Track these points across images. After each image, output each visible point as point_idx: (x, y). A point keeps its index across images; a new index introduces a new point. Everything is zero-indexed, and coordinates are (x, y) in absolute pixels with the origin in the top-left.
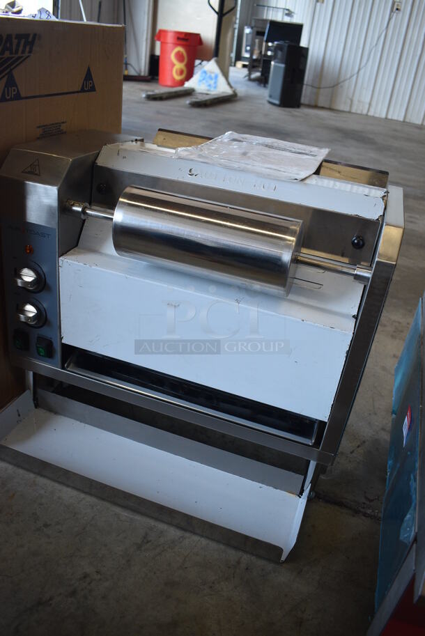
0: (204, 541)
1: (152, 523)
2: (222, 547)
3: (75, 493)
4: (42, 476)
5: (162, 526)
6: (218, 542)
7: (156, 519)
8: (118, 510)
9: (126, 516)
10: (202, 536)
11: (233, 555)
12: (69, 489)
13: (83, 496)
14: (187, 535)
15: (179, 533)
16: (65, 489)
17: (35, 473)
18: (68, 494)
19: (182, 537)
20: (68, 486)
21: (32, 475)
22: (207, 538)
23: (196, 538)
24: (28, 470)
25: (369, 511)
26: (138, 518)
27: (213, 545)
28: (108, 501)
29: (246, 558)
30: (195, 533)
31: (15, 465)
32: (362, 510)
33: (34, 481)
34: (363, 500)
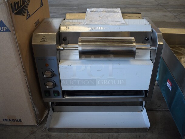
0: (125, 134)
1: (108, 134)
2: (130, 133)
3: (82, 134)
4: (69, 132)
5: (111, 134)
6: (128, 132)
7: (109, 132)
8: (97, 134)
10: (123, 132)
12: (79, 133)
13: (84, 134)
14: (119, 133)
16: (78, 134)
17: (66, 132)
18: (80, 135)
20: (78, 132)
21: (66, 133)
22: (125, 132)
24: (64, 132)
25: (160, 110)
26: (103, 134)
27: (127, 134)
28: (93, 132)
29: (138, 134)
30: (121, 132)
31: (59, 132)
32: (158, 110)
33: (68, 135)
34: (157, 107)
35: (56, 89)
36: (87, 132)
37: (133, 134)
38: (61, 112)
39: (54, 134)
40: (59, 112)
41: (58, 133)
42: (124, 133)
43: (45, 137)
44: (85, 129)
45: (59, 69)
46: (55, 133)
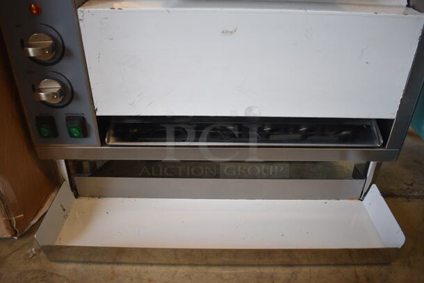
0: (316, 270)
1: (257, 270)
3: (163, 269)
4: (118, 263)
5: (268, 270)
6: (327, 265)
7: (259, 265)
8: (216, 270)
9: (229, 274)
10: (310, 265)
11: (348, 271)
12: (155, 268)
13: (173, 269)
14: (296, 269)
15: (288, 270)
16: (150, 268)
17: (109, 263)
18: (156, 272)
19: (293, 273)
20: (152, 264)
21: (108, 267)
22: (315, 265)
23: (306, 269)
24: (100, 263)
25: (416, 194)
26: (241, 270)
27: (325, 270)
28: (202, 265)
29: (360, 270)
30: (302, 265)
31: (84, 262)
32: (410, 195)
33: (113, 272)
34: (405, 187)
35: (75, 109)
36: (180, 265)
37: (343, 269)
38: (100, 197)
39: (66, 269)
40: (93, 197)
41: (79, 267)
42: (312, 268)
43: (32, 279)
44: (175, 251)
45: (81, 24)
46: (70, 266)
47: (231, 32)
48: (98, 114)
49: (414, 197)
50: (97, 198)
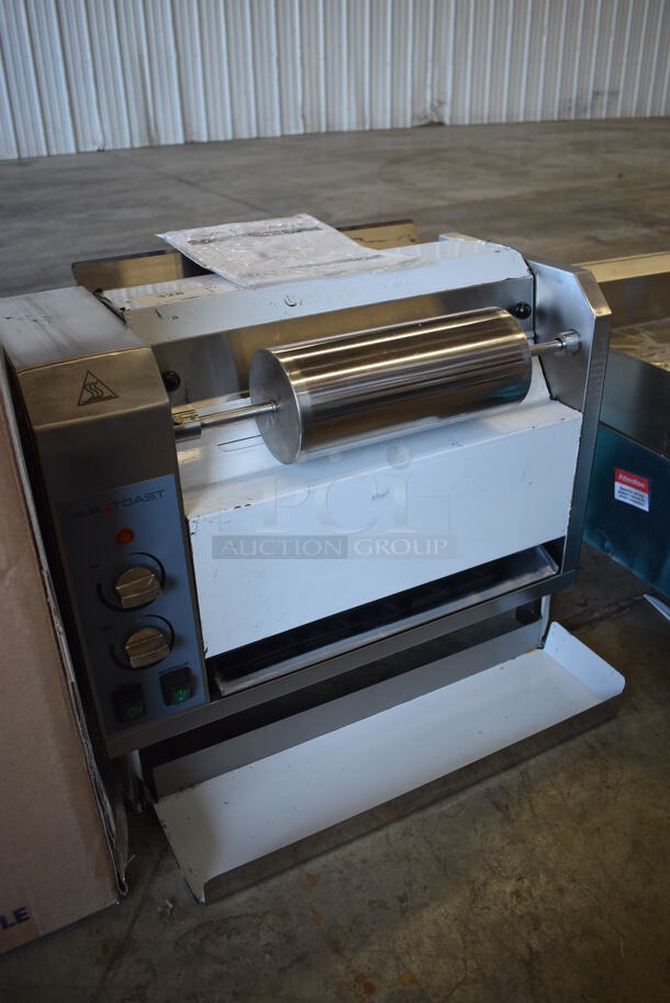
0: (542, 758)
1: (480, 788)
2: (561, 748)
3: (368, 841)
4: (305, 861)
5: (493, 783)
7: (479, 782)
8: (434, 811)
9: (453, 807)
10: (534, 756)
11: (577, 745)
13: (380, 834)
14: (522, 767)
15: (515, 772)
16: (352, 847)
17: (291, 868)
18: (362, 848)
19: (522, 773)
21: (295, 873)
22: (540, 753)
23: (532, 762)
25: (596, 615)
26: (462, 797)
27: (553, 753)
28: (412, 812)
29: (589, 737)
30: (525, 760)
31: (255, 884)
32: (590, 618)
33: (308, 876)
34: (580, 610)
36: (386, 824)
37: (572, 744)
38: (192, 786)
39: (240, 902)
40: (181, 789)
41: (253, 891)
42: (538, 758)
43: (202, 940)
44: (371, 812)
46: (242, 898)
47: (383, 496)
48: (208, 656)
49: (596, 619)
50: (189, 789)
